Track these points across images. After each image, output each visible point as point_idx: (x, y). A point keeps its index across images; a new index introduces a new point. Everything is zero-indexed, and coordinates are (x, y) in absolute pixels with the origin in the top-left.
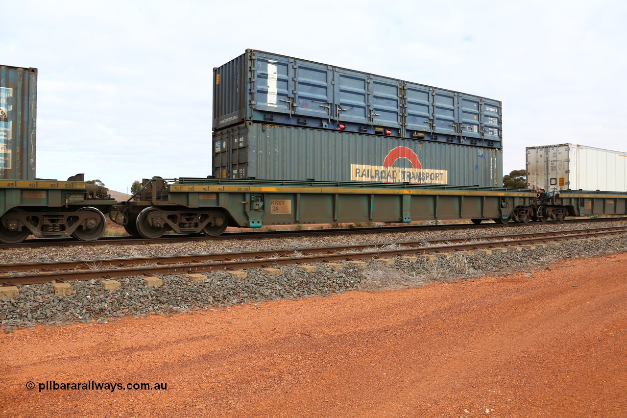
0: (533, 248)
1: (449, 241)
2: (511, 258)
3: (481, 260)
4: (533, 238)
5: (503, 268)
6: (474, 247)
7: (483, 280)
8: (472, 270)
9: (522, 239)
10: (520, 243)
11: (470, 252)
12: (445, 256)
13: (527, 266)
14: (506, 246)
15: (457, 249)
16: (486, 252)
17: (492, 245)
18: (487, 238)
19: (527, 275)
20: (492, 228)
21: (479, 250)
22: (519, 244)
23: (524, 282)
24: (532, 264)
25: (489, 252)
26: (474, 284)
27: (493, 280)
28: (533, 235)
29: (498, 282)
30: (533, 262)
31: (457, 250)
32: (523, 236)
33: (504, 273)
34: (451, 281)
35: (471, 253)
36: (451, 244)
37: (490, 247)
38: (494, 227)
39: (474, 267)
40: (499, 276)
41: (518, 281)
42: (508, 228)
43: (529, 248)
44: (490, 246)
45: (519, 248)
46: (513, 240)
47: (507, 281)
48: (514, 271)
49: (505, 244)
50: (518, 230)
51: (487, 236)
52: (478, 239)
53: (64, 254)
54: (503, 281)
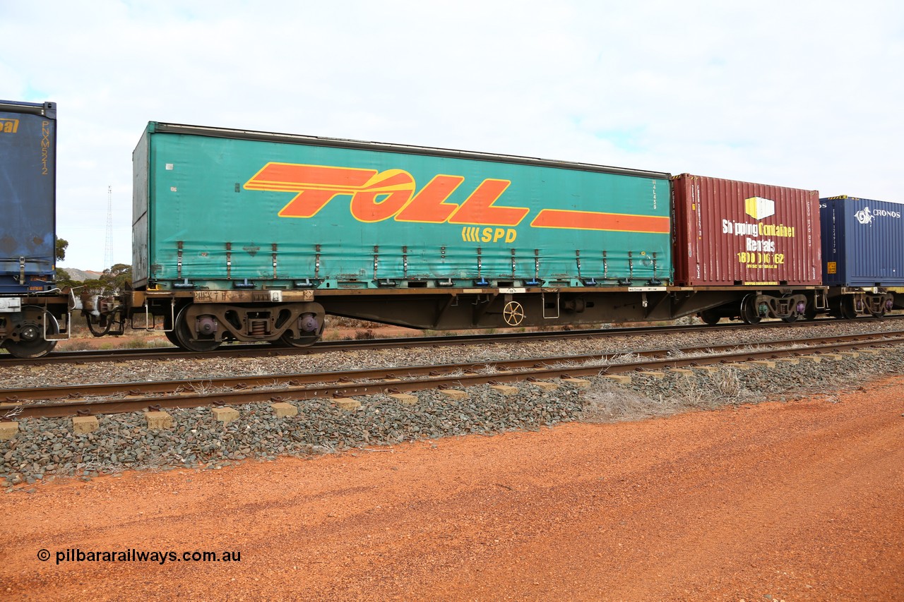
0: (838, 358)
1: (711, 348)
2: (806, 373)
3: (760, 375)
4: (837, 344)
5: (792, 388)
6: (749, 357)
7: (763, 406)
8: (746, 392)
9: (820, 346)
10: (818, 350)
11: (743, 364)
12: (706, 371)
13: (830, 386)
14: (796, 355)
15: (723, 360)
16: (766, 364)
17: (775, 355)
18: (768, 344)
19: (830, 399)
20: (775, 329)
21: (757, 362)
22: (816, 353)
23: (826, 409)
24: (837, 381)
25: (771, 364)
26: (750, 413)
27: (778, 405)
28: (838, 339)
29: (786, 408)
30: (839, 379)
31: (723, 362)
32: (822, 341)
33: (795, 396)
34: (714, 407)
35: (745, 366)
36: (713, 353)
37: (773, 357)
38: (777, 327)
39: (749, 387)
40: (787, 400)
41: (817, 407)
42: (799, 329)
43: (832, 358)
44: (773, 355)
45: (817, 359)
46: (807, 346)
47: (799, 408)
48: (809, 393)
49: (796, 353)
50: (813, 331)
51: (768, 340)
52: (754, 345)
53: (159, 371)
54: (793, 407)
